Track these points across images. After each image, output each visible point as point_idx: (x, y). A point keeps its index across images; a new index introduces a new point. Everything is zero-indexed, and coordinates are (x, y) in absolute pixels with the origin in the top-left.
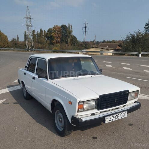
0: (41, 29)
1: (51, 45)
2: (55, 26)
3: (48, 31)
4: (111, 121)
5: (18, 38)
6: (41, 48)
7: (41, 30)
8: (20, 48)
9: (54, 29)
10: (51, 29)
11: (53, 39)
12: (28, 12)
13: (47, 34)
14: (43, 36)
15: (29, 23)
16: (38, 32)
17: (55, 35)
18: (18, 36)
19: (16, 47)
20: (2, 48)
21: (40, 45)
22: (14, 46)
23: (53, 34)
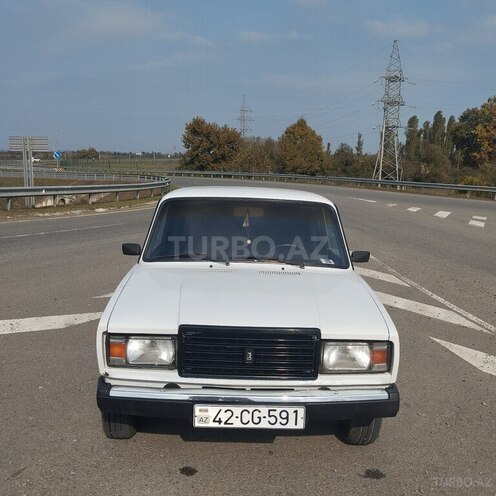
0: (439, 113)
1: (465, 168)
2: (489, 101)
3: (463, 118)
4: (222, 425)
5: (360, 144)
6: (427, 178)
7: (438, 117)
8: (357, 176)
9: (487, 113)
10: (474, 111)
11: (477, 148)
12: (396, 57)
13: (458, 129)
14: (443, 135)
15: (393, 94)
16: (427, 123)
17: (488, 131)
18: (360, 137)
19: (344, 172)
20: (303, 173)
21: (424, 169)
22: (339, 169)
23: (479, 127)
